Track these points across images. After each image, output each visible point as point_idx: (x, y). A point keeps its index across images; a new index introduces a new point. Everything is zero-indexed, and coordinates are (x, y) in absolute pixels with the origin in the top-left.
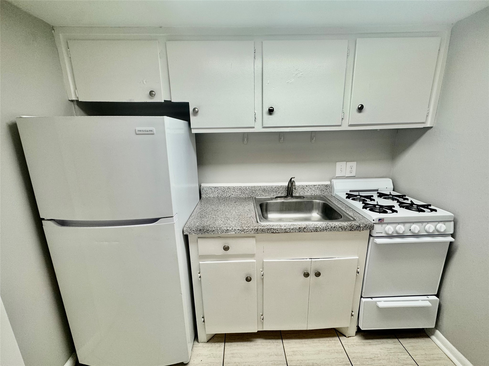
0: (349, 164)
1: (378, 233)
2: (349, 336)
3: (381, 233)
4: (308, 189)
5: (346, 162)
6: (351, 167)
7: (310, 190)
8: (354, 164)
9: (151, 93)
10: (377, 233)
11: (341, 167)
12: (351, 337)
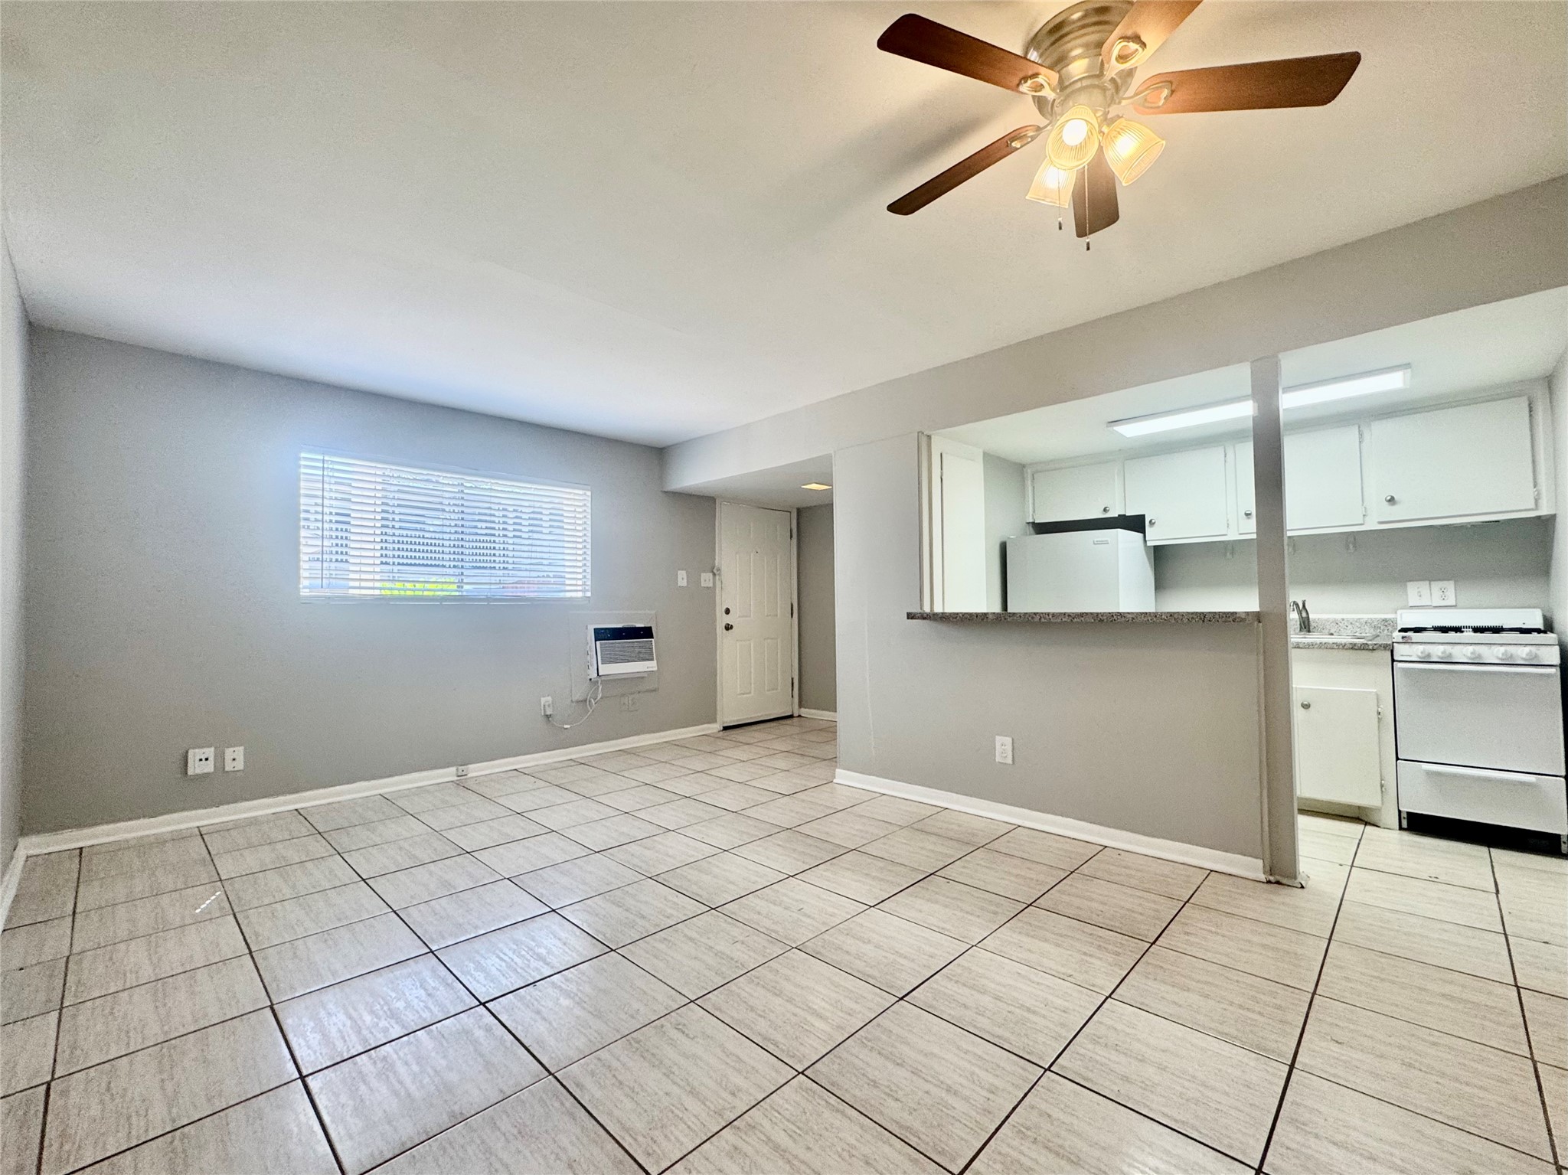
0: (1437, 585)
1: (1404, 656)
3: (1408, 656)
4: (1346, 624)
5: (1429, 582)
6: (1443, 589)
8: (1449, 585)
9: (1105, 510)
11: (1419, 590)
12: (1390, 830)
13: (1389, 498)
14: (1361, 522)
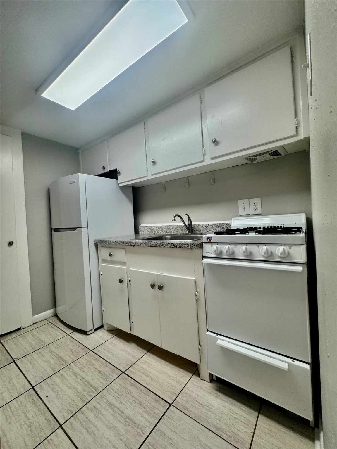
0: (252, 201)
1: (208, 253)
2: (203, 379)
3: (211, 253)
4: (210, 227)
5: (248, 199)
6: (255, 204)
7: (212, 229)
8: (258, 200)
9: (103, 168)
10: (206, 253)
11: (244, 205)
12: (205, 381)
13: (214, 140)
14: (202, 160)
